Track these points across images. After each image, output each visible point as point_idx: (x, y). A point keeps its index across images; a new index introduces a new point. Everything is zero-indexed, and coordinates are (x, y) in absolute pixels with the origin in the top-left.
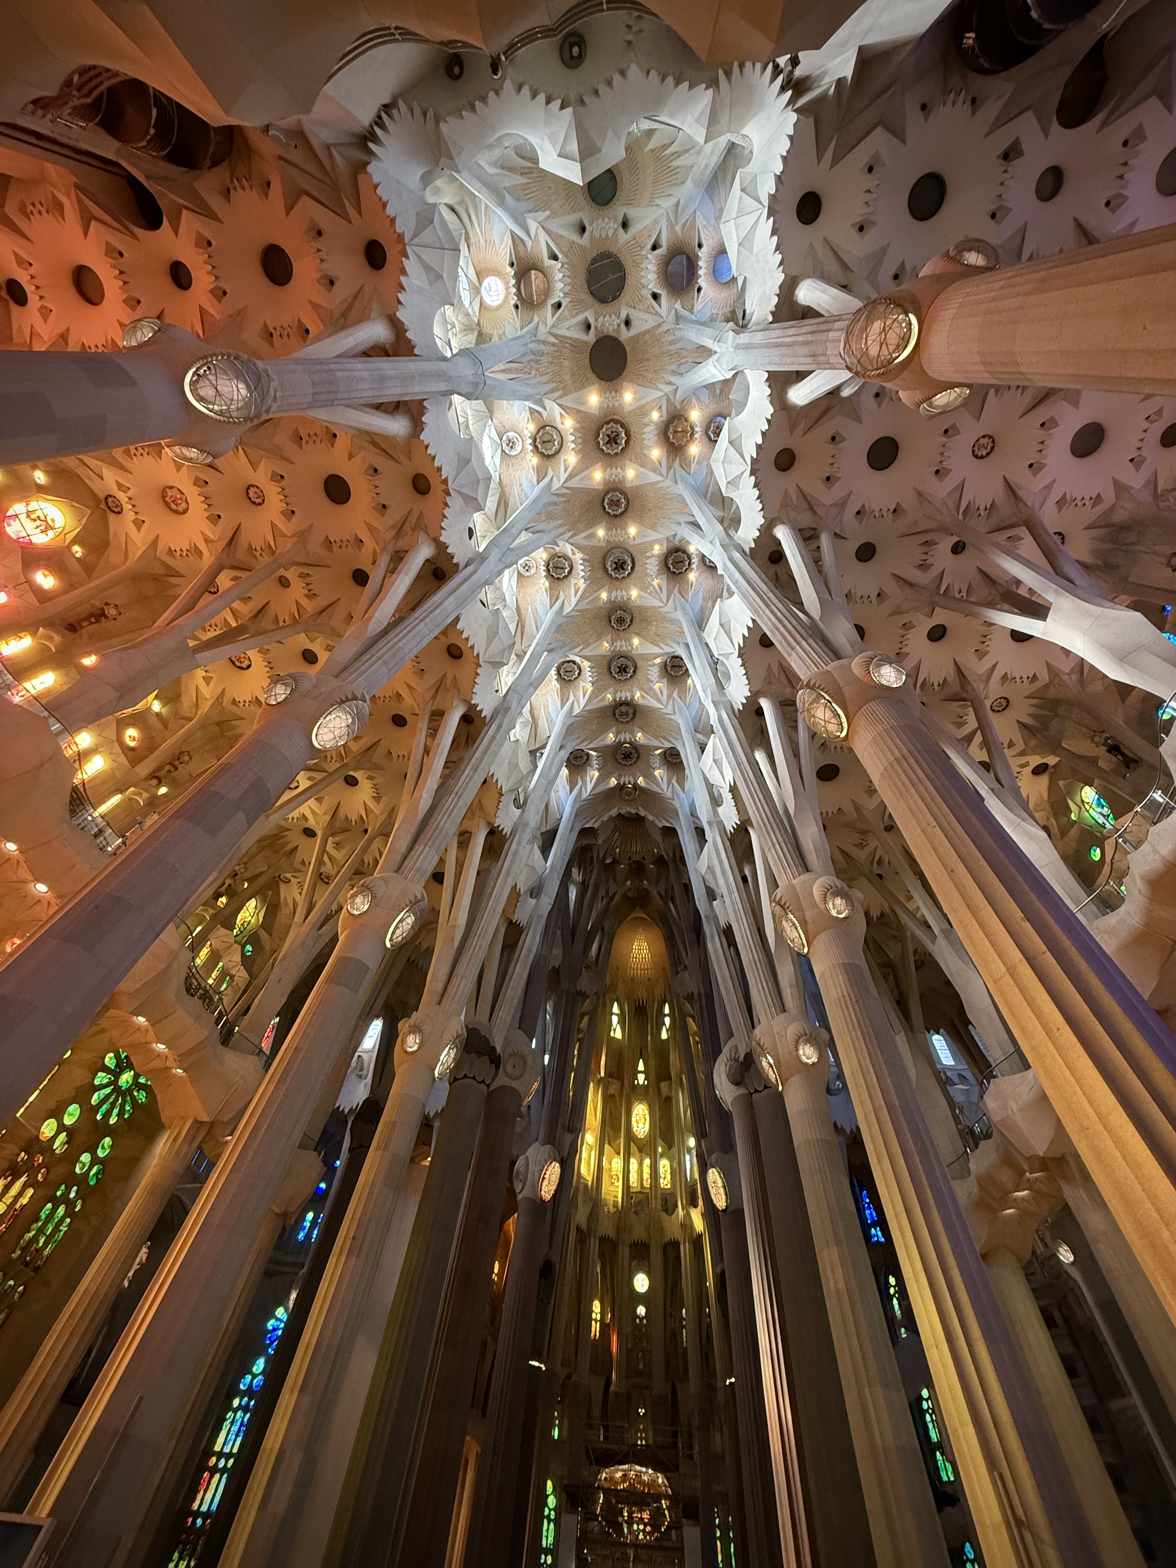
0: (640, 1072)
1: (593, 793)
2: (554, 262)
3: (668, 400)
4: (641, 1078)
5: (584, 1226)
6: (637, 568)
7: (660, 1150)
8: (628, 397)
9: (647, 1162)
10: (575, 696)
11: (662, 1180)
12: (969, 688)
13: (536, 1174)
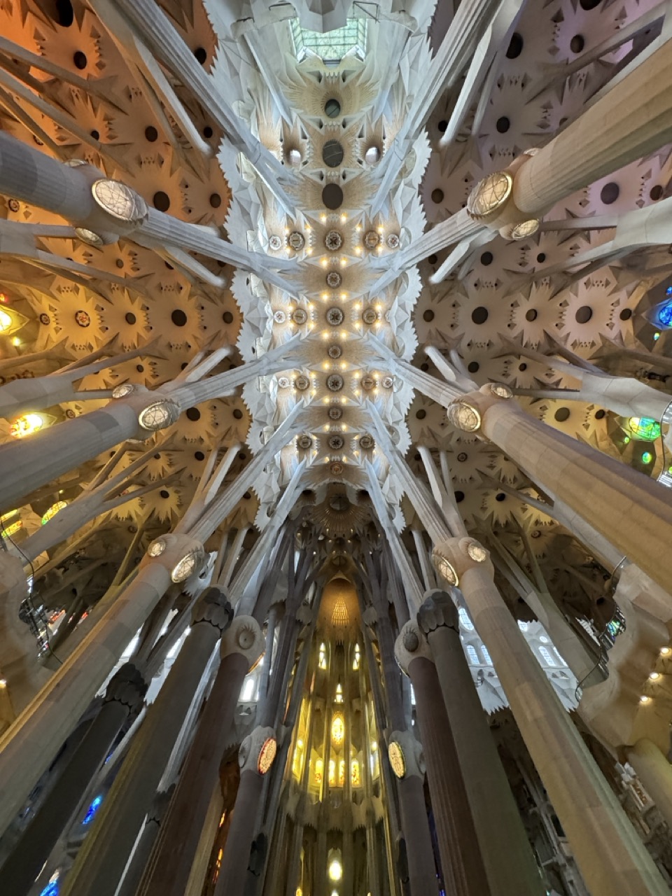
0: (338, 694)
1: (314, 464)
2: (304, 140)
3: (366, 216)
4: (339, 699)
5: (292, 813)
6: (345, 320)
7: (351, 753)
8: (344, 219)
9: (342, 763)
10: (305, 398)
11: (352, 778)
12: (555, 345)
13: (257, 749)
